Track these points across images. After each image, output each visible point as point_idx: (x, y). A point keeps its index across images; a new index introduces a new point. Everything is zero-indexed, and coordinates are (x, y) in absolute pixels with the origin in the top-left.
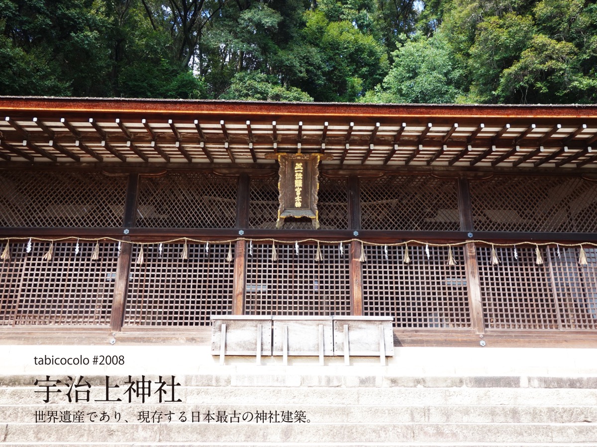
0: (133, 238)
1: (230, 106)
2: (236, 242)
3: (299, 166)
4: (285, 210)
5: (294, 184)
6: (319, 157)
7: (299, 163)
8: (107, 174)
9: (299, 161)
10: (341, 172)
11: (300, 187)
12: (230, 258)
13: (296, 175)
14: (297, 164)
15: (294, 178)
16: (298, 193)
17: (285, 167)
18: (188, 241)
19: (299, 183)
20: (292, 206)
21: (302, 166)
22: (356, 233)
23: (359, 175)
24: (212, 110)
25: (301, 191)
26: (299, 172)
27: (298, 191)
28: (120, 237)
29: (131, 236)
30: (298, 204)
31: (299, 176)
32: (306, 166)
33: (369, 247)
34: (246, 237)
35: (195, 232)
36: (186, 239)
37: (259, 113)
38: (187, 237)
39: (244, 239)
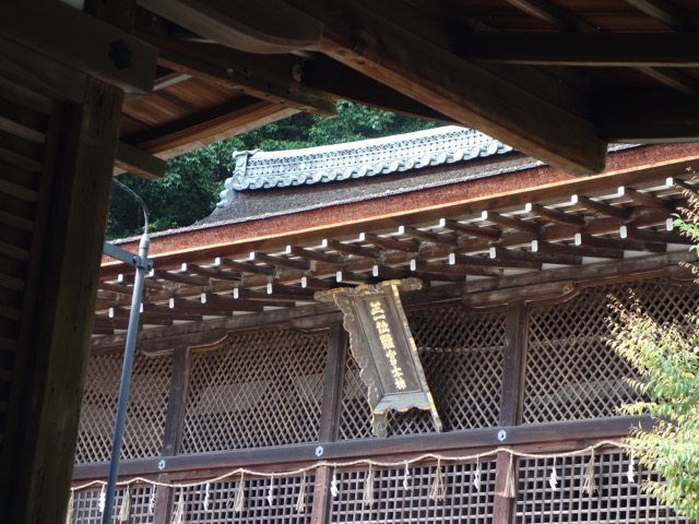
0: (174, 477)
1: (182, 239)
2: (314, 470)
3: (376, 308)
4: (382, 397)
5: (380, 345)
6: (394, 288)
7: (374, 302)
8: (147, 354)
9: (373, 298)
10: (494, 297)
11: (392, 349)
12: (300, 506)
13: (378, 325)
14: (372, 305)
15: (376, 334)
16: (394, 362)
17: (354, 313)
18: (245, 475)
19: (387, 341)
20: (393, 388)
21: (381, 307)
22: (502, 435)
23: (527, 297)
24: (160, 251)
25: (396, 357)
26: (380, 320)
27: (392, 356)
28: (154, 475)
29: (170, 473)
30: (401, 384)
31: (383, 327)
32: (388, 306)
33: (523, 464)
34: (329, 460)
35: (255, 456)
36: (241, 470)
37: (220, 244)
38: (244, 467)
39: (325, 463)
